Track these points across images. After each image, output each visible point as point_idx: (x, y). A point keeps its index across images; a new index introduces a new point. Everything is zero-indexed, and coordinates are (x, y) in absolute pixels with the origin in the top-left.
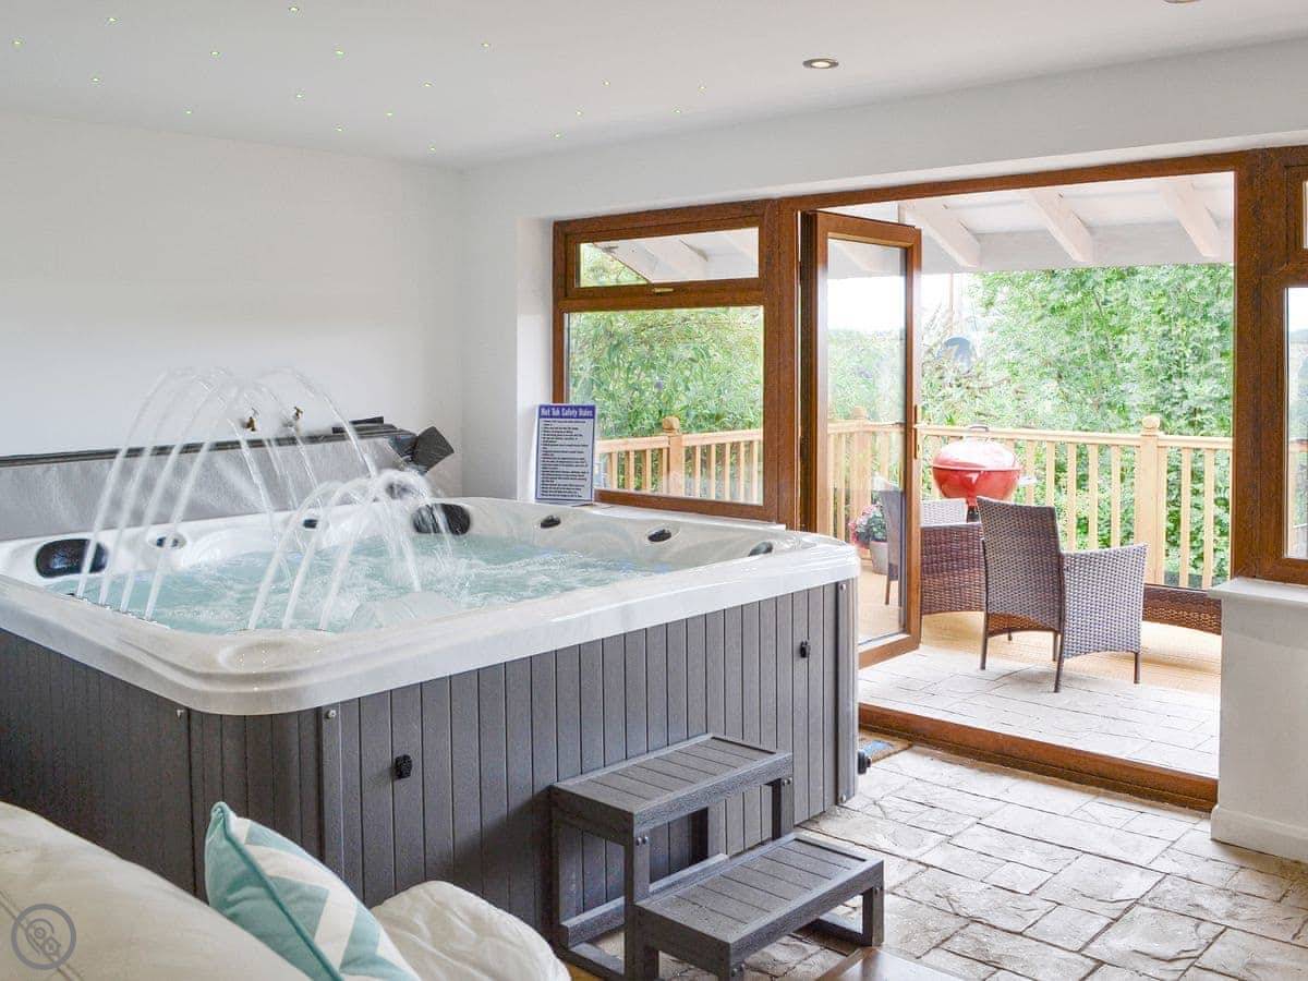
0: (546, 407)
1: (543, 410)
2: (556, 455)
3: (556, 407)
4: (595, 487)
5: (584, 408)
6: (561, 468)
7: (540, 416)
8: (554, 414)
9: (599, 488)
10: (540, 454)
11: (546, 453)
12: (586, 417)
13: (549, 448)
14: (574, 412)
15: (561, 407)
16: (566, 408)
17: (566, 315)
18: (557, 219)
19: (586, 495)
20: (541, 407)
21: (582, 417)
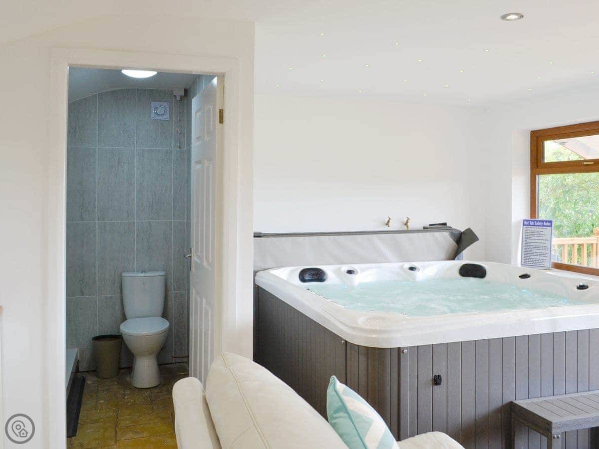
0: (527, 221)
1: (525, 221)
2: (531, 244)
3: (532, 221)
4: (552, 261)
5: (546, 221)
6: (534, 251)
7: (524, 225)
8: (531, 224)
9: (554, 261)
10: (524, 243)
11: (527, 243)
12: (548, 226)
13: (528, 240)
14: (541, 224)
15: (534, 221)
16: (537, 221)
17: (537, 176)
18: (532, 130)
19: (547, 264)
20: (524, 220)
21: (545, 226)
